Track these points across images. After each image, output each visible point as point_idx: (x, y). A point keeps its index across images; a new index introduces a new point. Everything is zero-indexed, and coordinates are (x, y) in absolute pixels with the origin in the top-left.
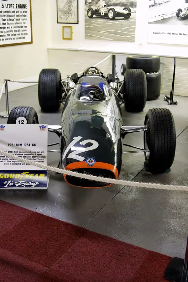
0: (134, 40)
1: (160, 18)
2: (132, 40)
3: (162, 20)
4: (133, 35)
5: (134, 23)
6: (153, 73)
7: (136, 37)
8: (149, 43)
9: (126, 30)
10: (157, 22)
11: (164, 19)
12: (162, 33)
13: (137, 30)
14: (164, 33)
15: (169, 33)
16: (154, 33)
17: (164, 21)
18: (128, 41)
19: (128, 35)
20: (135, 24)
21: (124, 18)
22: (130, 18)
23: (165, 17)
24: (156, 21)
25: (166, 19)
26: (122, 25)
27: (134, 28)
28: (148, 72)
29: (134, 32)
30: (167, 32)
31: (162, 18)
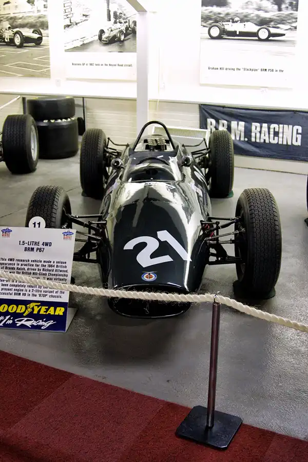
0: (50, 75)
1: (79, 44)
2: (47, 75)
3: (81, 45)
4: (47, 68)
5: (47, 52)
6: (61, 119)
7: (51, 71)
8: (68, 79)
9: (38, 62)
10: (75, 49)
11: (84, 44)
12: (83, 64)
13: (52, 61)
14: (85, 65)
15: (91, 64)
16: (73, 64)
17: (84, 47)
18: (42, 77)
19: (42, 68)
20: (49, 53)
21: (34, 44)
22: (41, 44)
23: (85, 42)
24: (74, 47)
25: (86, 44)
26: (32, 54)
27: (48, 59)
28: (52, 119)
29: (48, 64)
30: (89, 63)
31: (82, 43)
